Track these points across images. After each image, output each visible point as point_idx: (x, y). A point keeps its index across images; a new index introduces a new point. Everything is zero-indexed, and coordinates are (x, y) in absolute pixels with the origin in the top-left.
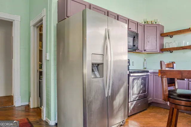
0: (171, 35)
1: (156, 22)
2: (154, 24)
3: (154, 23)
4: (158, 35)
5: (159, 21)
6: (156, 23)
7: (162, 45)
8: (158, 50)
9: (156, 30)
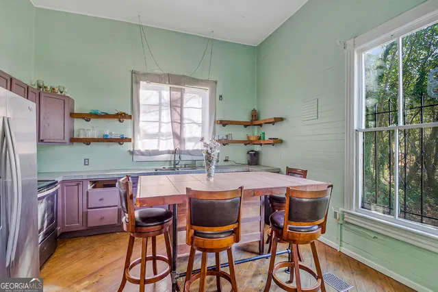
0: (87, 117)
1: (62, 90)
2: (58, 95)
3: (59, 93)
4: (67, 115)
5: (66, 90)
6: (61, 92)
7: (72, 132)
8: (67, 140)
9: (63, 107)
